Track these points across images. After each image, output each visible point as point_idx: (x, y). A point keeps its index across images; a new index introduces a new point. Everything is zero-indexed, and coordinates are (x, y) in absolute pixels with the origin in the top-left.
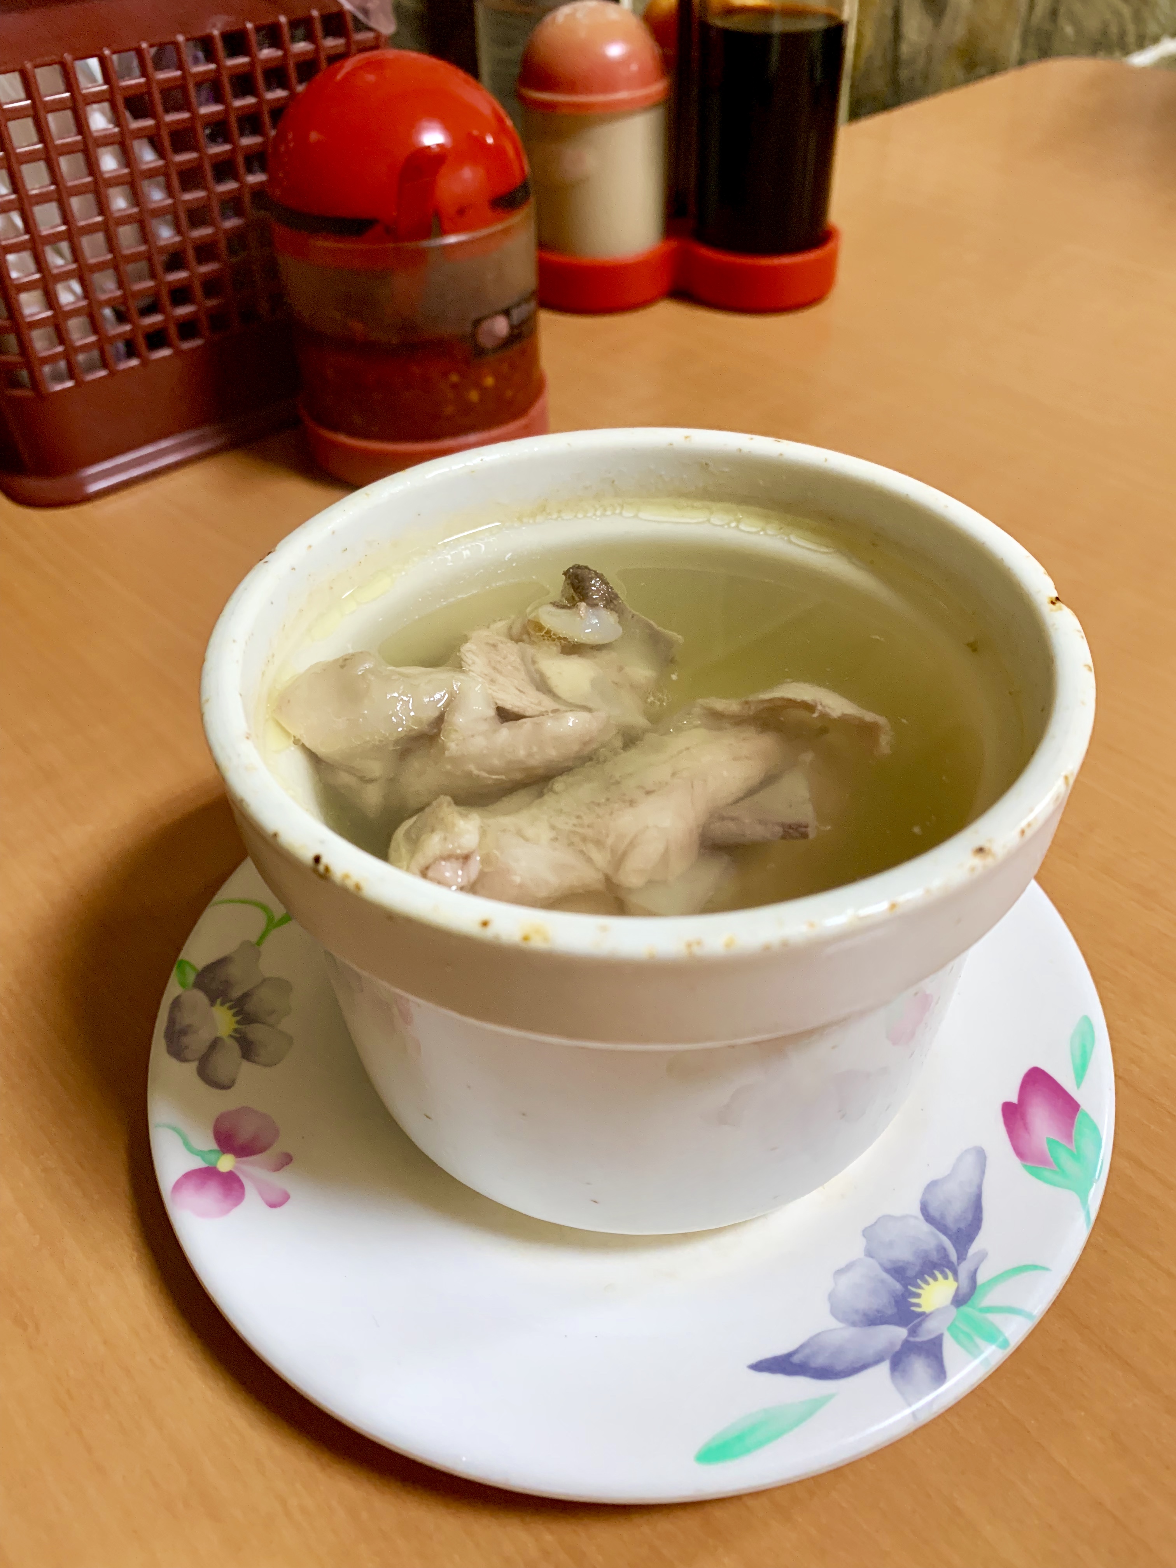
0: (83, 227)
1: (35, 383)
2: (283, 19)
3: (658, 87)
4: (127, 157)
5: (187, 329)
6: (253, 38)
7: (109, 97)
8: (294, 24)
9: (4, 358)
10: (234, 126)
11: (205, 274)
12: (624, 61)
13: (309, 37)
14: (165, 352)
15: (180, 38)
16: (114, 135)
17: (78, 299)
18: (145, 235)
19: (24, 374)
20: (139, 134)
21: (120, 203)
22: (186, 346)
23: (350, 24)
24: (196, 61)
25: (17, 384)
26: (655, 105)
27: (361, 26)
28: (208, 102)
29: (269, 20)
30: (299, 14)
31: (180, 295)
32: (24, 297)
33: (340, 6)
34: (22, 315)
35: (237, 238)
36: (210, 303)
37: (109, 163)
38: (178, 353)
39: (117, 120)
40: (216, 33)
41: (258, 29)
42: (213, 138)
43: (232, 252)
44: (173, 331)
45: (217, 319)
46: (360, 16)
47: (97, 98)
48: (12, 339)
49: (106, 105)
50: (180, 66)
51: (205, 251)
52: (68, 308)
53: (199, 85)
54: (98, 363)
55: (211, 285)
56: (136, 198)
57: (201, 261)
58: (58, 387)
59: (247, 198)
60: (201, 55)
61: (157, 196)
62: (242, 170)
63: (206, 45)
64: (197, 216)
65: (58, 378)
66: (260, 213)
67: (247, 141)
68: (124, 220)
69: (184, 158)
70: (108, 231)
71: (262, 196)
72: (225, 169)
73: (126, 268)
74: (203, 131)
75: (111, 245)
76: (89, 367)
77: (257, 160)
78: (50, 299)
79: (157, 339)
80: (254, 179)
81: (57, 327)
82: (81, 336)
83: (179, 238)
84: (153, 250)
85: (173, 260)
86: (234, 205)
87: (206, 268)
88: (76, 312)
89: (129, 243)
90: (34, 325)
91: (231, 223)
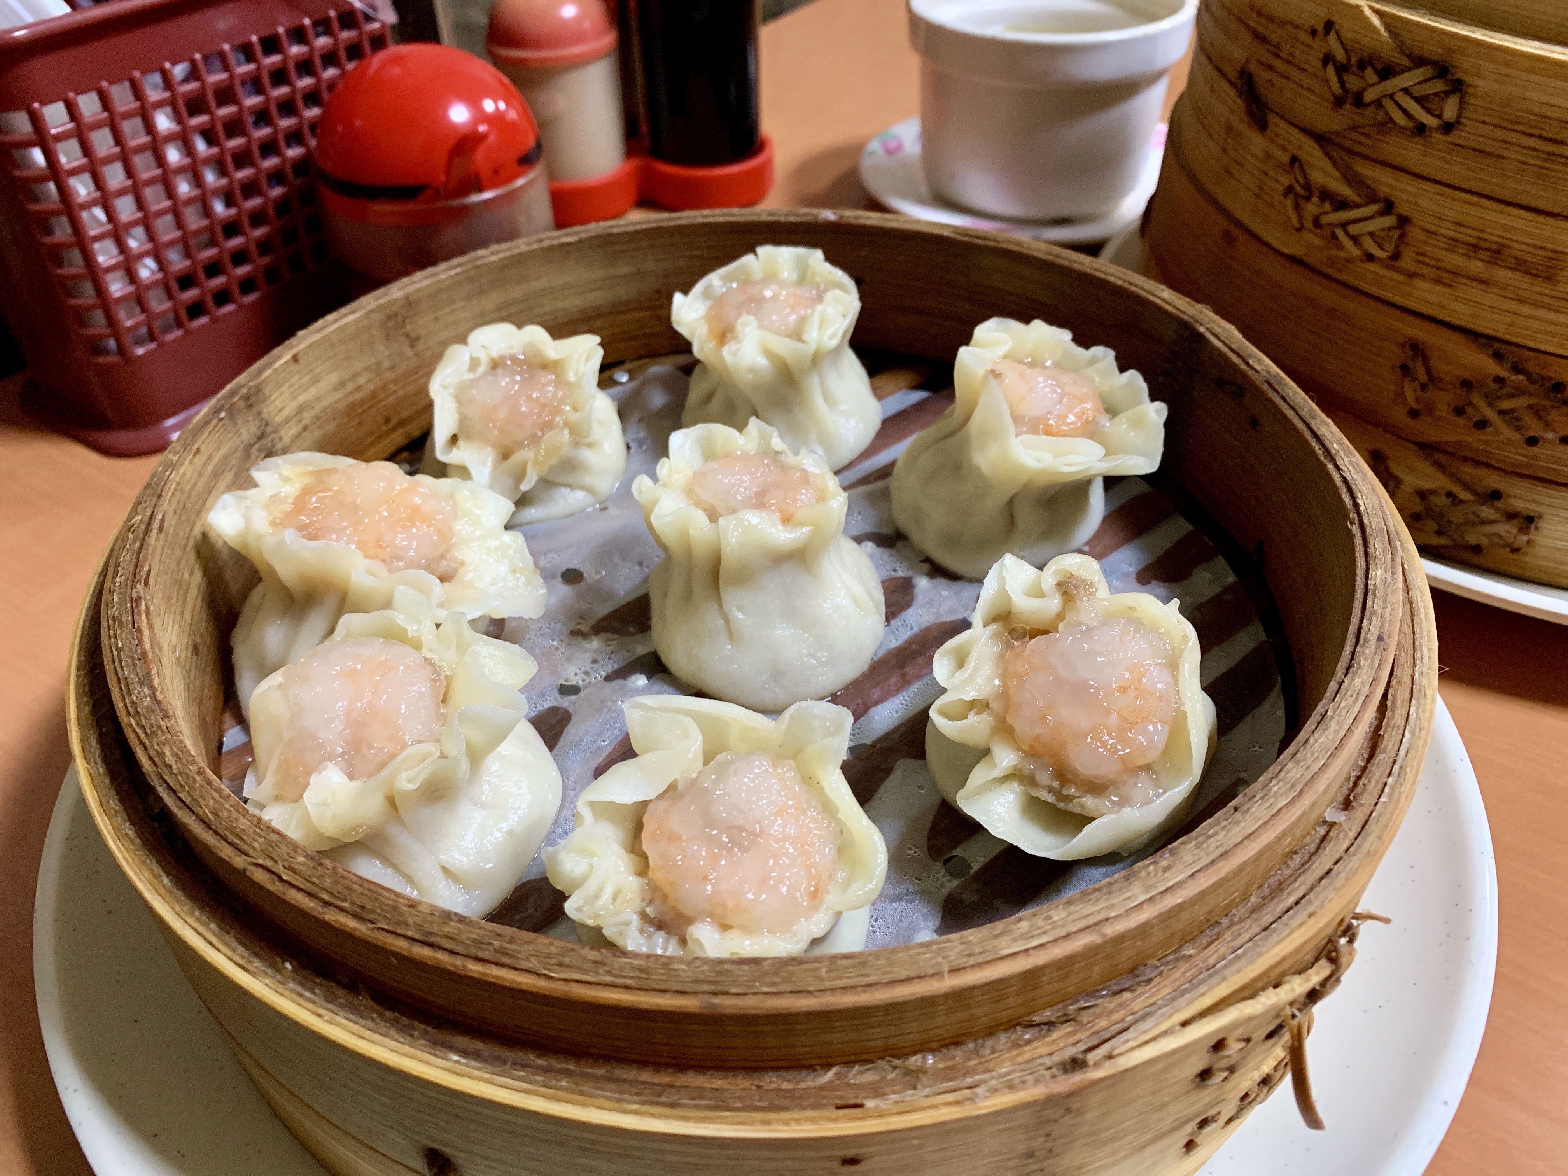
0: (155, 212)
1: (122, 350)
2: (307, 21)
3: (609, 39)
4: (188, 149)
5: (247, 286)
6: (285, 40)
7: (172, 103)
8: (315, 24)
9: (91, 331)
10: (274, 111)
11: (259, 238)
12: (579, 19)
13: (329, 32)
14: (231, 307)
15: (226, 47)
16: (177, 132)
17: (153, 273)
18: (207, 212)
19: (112, 343)
20: (195, 129)
21: (184, 188)
22: (247, 299)
23: (361, 18)
24: (239, 64)
25: (105, 351)
26: (607, 55)
27: (369, 19)
28: (249, 95)
29: (296, 23)
30: (319, 16)
31: (239, 257)
32: (109, 277)
33: (350, 4)
34: (108, 291)
35: (282, 205)
36: (265, 260)
37: (173, 155)
38: (240, 307)
39: (179, 120)
40: (254, 38)
41: (288, 31)
42: (257, 124)
43: (278, 216)
44: (236, 290)
45: (270, 274)
46: (369, 11)
47: (159, 105)
48: (100, 314)
49: (168, 109)
50: (226, 68)
51: (257, 218)
52: (147, 282)
53: (243, 83)
54: (175, 324)
55: (264, 246)
56: (198, 181)
57: (254, 226)
58: (140, 351)
59: (288, 170)
60: (242, 57)
61: (210, 177)
62: (284, 146)
63: (247, 52)
64: (250, 188)
65: (140, 342)
66: (299, 181)
67: (285, 123)
68: (189, 202)
69: (234, 143)
70: (176, 213)
71: (301, 166)
72: (269, 148)
73: (192, 242)
74: (249, 120)
75: (180, 223)
76: (166, 330)
77: (295, 137)
78: (132, 276)
79: (222, 297)
80: (293, 152)
81: (139, 299)
82: (159, 304)
83: (233, 211)
84: (212, 224)
85: (231, 228)
86: (276, 177)
87: (258, 232)
88: (154, 285)
89: (194, 220)
90: (119, 300)
91: (276, 192)
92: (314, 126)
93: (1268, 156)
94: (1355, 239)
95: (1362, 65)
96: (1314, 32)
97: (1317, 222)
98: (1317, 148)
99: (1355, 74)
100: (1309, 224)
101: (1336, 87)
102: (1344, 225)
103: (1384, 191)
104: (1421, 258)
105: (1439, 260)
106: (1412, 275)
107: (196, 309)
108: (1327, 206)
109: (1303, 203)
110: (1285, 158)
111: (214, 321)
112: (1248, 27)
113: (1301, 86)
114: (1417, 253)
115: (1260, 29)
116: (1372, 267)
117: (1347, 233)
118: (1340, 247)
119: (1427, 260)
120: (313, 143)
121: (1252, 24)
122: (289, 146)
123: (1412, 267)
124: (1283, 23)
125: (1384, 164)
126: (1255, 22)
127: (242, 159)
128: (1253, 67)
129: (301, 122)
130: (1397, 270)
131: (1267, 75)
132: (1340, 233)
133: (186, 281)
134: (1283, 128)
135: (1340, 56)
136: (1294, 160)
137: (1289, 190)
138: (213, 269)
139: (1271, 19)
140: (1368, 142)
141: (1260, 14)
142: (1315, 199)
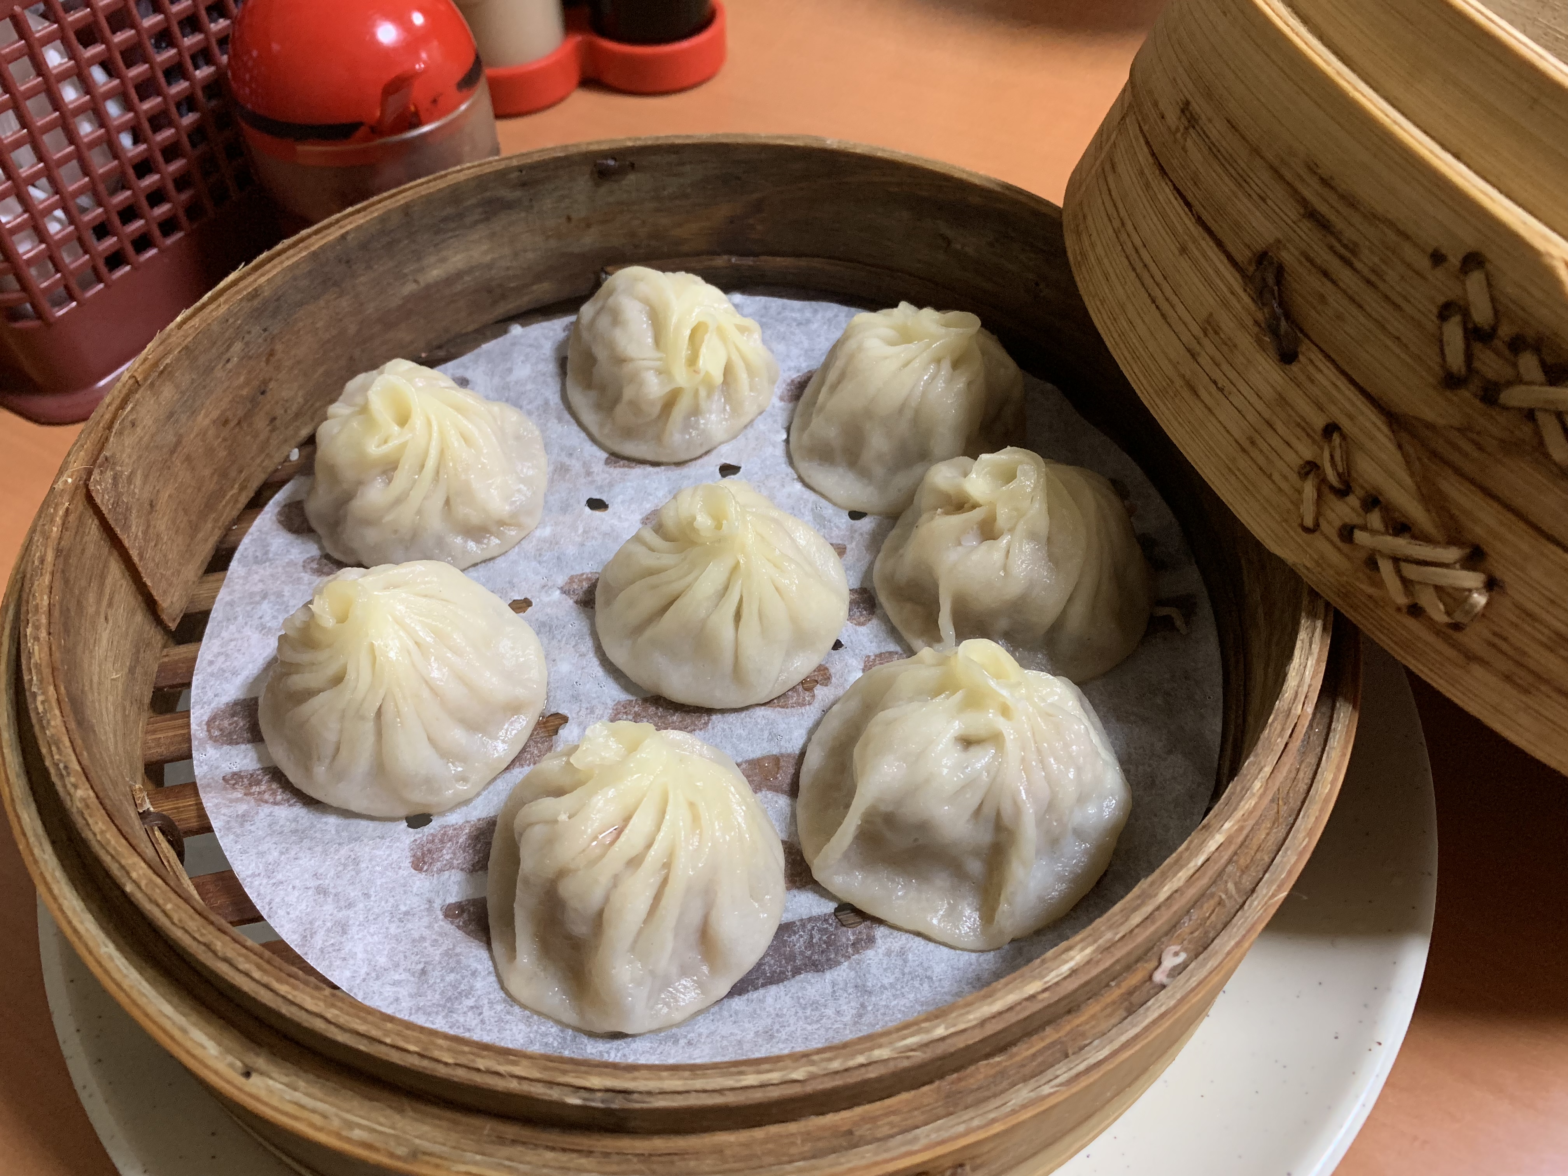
0: (59, 159)
1: (39, 315)
4: (86, 85)
5: (168, 226)
7: (59, 35)
9: (6, 296)
10: (176, 29)
11: (174, 172)
14: (153, 252)
16: (71, 68)
17: (63, 226)
18: (114, 151)
19: (27, 307)
20: (91, 61)
21: (86, 128)
22: (169, 241)
25: (22, 316)
31: (156, 197)
32: (16, 238)
34: (16, 254)
35: (197, 133)
36: (184, 196)
38: (163, 250)
39: (72, 55)
42: (158, 47)
43: (194, 145)
44: (156, 232)
45: (193, 210)
47: (48, 40)
48: (11, 278)
49: (58, 42)
51: (171, 152)
52: (58, 237)
54: (94, 278)
55: (182, 182)
56: (100, 118)
57: (168, 161)
58: (60, 313)
59: (199, 93)
61: (114, 112)
62: (191, 68)
64: (158, 121)
65: (60, 304)
66: (213, 103)
67: (190, 41)
68: (93, 144)
69: (137, 71)
70: (79, 156)
71: (214, 87)
72: (175, 71)
73: (101, 188)
74: (149, 44)
75: (86, 170)
76: (86, 286)
77: (203, 55)
78: (41, 235)
79: (142, 242)
80: (202, 73)
81: (52, 257)
82: (74, 260)
83: (143, 147)
84: (122, 165)
85: (143, 167)
86: (188, 102)
87: (174, 167)
88: (66, 240)
89: (102, 165)
90: (30, 262)
91: (188, 119)
92: (223, 41)
93: (1282, 400)
94: (1406, 583)
95: (1517, 345)
96: (1438, 258)
97: (1347, 533)
98: (1385, 429)
99: (1498, 353)
100: (1330, 529)
101: (1456, 359)
102: (1396, 560)
103: (1478, 532)
104: (1496, 640)
105: (1524, 653)
106: (1471, 657)
107: (115, 260)
108: (1375, 519)
109: (1331, 498)
110: (1319, 422)
111: (134, 268)
112: (1294, 192)
113: (1383, 328)
114: (1495, 634)
115: (1323, 208)
116: (1412, 623)
117: (1398, 572)
118: (1379, 584)
119: (1504, 646)
120: (225, 59)
121: (1307, 193)
122: (197, 67)
123: (1477, 647)
124: (1373, 217)
125: (1489, 493)
126: (1311, 191)
127: (146, 88)
128: (1288, 257)
129: (207, 39)
130: (1455, 645)
131: (1315, 282)
132: (1386, 568)
133: (102, 230)
134: (1327, 376)
135: (1482, 314)
136: (1331, 429)
137: (1310, 468)
138: (128, 214)
139: (1351, 201)
140: (1476, 454)
141: (1325, 182)
142: (1353, 500)
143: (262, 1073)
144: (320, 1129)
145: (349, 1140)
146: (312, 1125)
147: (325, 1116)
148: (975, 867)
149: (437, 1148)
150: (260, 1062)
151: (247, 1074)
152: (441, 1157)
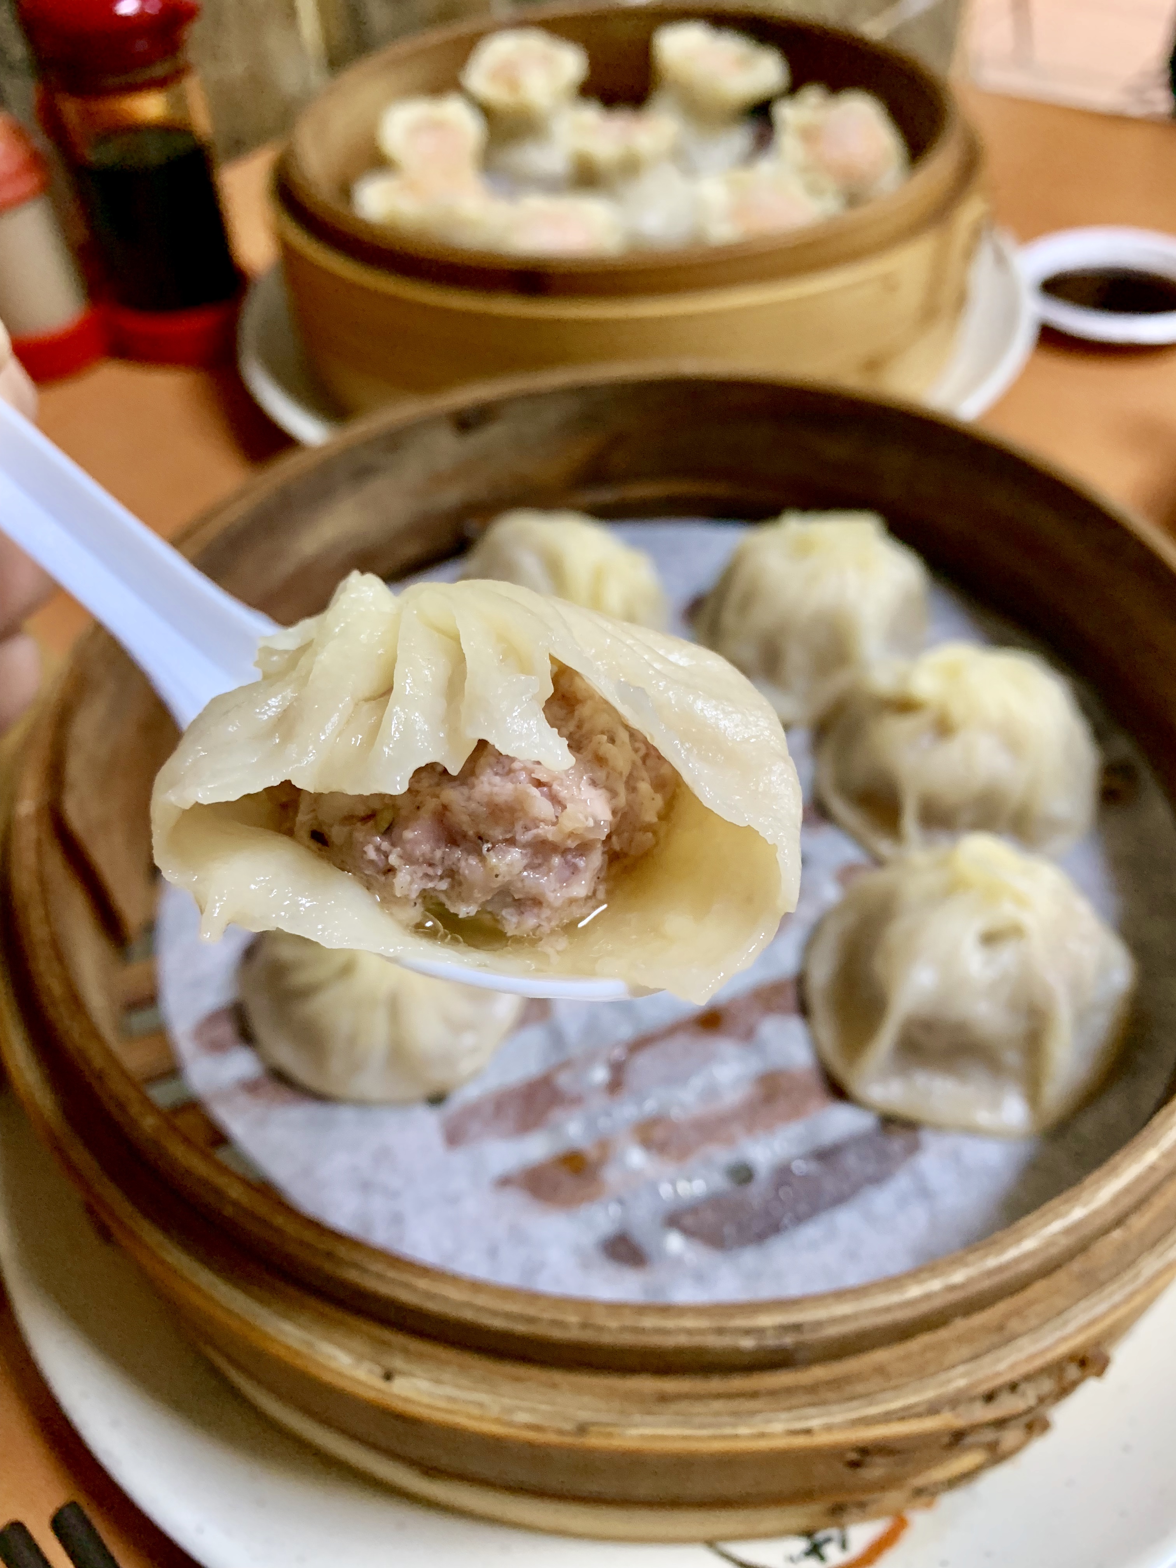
143: (403, 1373)
144: (481, 1418)
145: (510, 1424)
146: (470, 1416)
147: (481, 1405)
148: (1012, 1058)
149: (604, 1417)
150: (397, 1362)
151: (388, 1376)
152: (608, 1425)
